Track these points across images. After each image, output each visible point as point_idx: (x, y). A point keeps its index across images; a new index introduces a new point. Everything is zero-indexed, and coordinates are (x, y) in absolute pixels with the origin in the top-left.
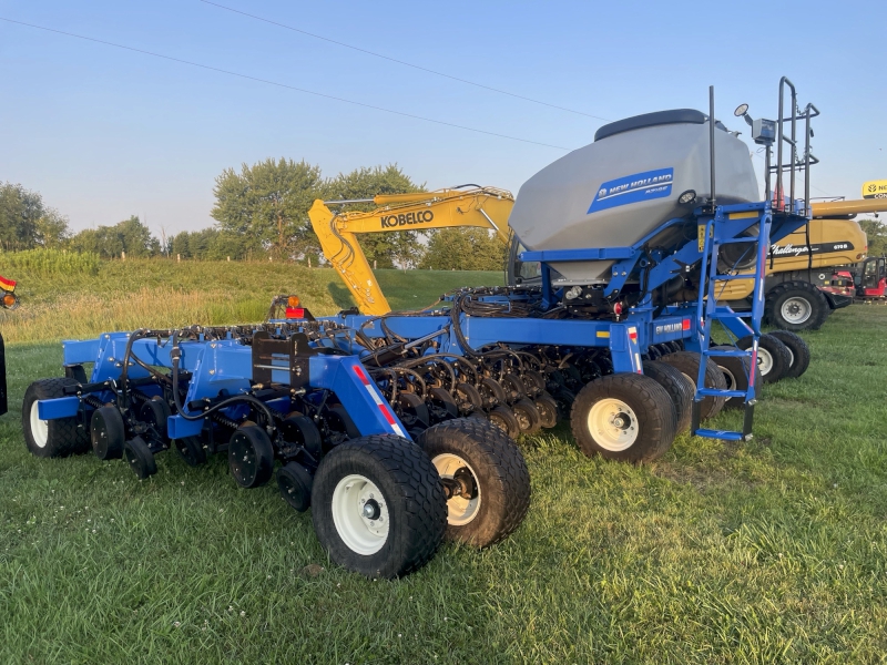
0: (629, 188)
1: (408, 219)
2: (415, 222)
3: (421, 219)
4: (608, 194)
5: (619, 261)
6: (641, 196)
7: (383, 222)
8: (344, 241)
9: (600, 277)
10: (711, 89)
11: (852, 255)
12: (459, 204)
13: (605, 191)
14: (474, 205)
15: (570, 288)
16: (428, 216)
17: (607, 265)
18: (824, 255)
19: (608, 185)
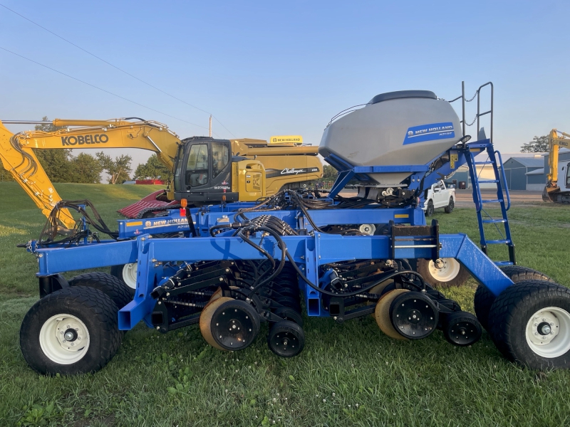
0: (428, 132)
1: (86, 140)
2: (93, 143)
3: (98, 140)
4: (414, 134)
5: (415, 173)
6: (436, 137)
7: (64, 142)
8: (24, 154)
9: (403, 183)
10: (463, 82)
11: (318, 174)
12: (130, 131)
13: (412, 132)
14: (141, 132)
15: (385, 189)
16: (104, 139)
17: (408, 175)
18: (308, 174)
19: (414, 129)
